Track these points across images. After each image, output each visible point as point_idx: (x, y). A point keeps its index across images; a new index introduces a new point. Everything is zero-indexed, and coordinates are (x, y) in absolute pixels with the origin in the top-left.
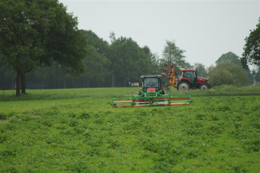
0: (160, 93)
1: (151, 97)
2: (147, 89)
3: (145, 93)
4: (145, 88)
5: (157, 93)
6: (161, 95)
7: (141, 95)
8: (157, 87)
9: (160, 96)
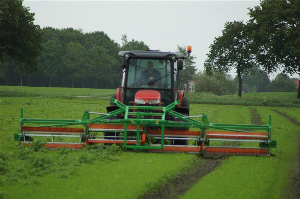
0: (177, 109)
1: (144, 121)
2: (136, 92)
3: (127, 108)
4: (129, 89)
5: (164, 109)
6: (177, 115)
7: (115, 113)
8: (169, 90)
9: (172, 119)
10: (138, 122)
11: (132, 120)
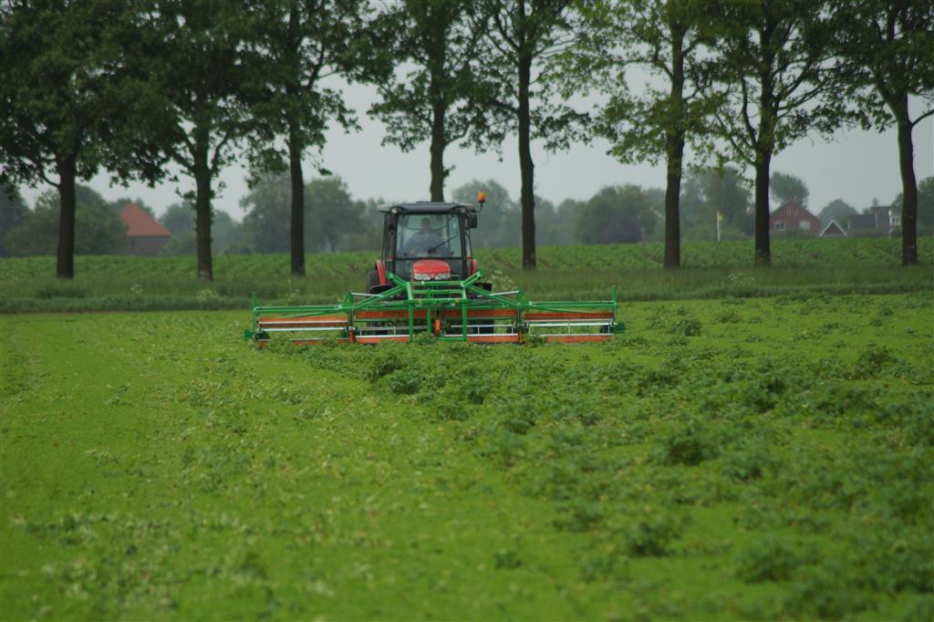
1: (436, 302)
2: (412, 263)
3: (408, 284)
5: (462, 283)
6: (481, 292)
7: (390, 293)
8: (458, 258)
10: (429, 304)
11: (420, 300)
